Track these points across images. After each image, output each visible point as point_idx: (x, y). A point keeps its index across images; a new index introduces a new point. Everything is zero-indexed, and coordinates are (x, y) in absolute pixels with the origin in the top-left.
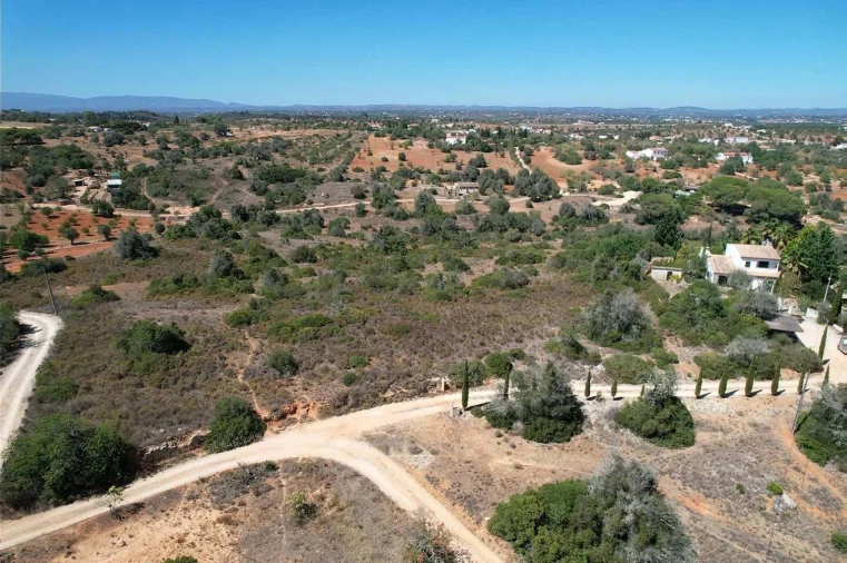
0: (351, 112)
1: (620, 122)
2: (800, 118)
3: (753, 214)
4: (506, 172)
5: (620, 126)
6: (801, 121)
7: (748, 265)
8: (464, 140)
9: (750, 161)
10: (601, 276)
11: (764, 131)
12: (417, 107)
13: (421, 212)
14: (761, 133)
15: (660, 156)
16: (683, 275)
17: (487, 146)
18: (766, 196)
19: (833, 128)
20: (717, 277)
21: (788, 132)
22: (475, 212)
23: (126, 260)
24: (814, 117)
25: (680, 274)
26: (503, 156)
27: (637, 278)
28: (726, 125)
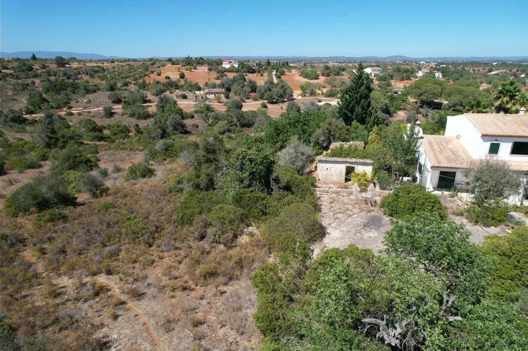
3: (450, 107)
9: (440, 76)
13: (160, 112)
15: (377, 73)
26: (262, 75)
28: (422, 63)
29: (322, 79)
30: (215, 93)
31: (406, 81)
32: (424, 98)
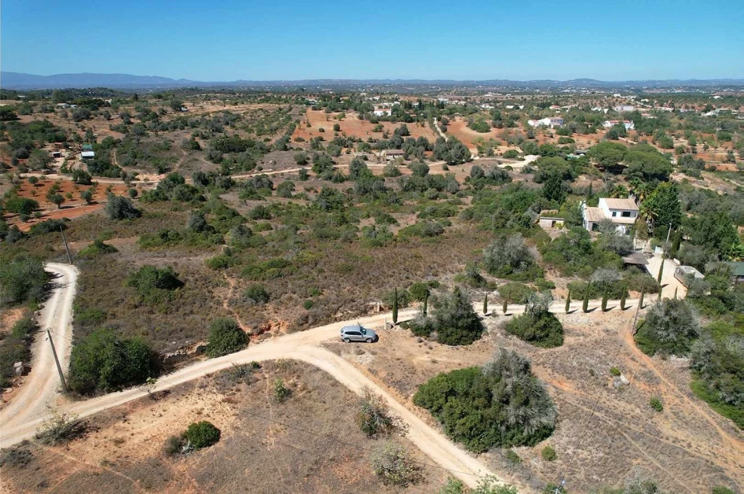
0: (289, 87)
1: (525, 93)
2: (679, 88)
3: (630, 172)
4: (426, 140)
5: (525, 96)
6: (679, 91)
7: (614, 214)
8: (389, 112)
9: (632, 127)
10: (500, 225)
11: (647, 100)
12: (347, 81)
13: (354, 176)
14: (645, 102)
15: (556, 124)
16: (565, 223)
17: (410, 117)
18: (640, 158)
19: (705, 98)
20: (592, 225)
21: (667, 102)
22: (401, 174)
23: (115, 220)
24: (691, 88)
25: (562, 222)
26: (423, 126)
27: (528, 226)
28: (616, 95)
29: (494, 131)
30: (393, 155)
31: (591, 135)
32: (605, 162)
